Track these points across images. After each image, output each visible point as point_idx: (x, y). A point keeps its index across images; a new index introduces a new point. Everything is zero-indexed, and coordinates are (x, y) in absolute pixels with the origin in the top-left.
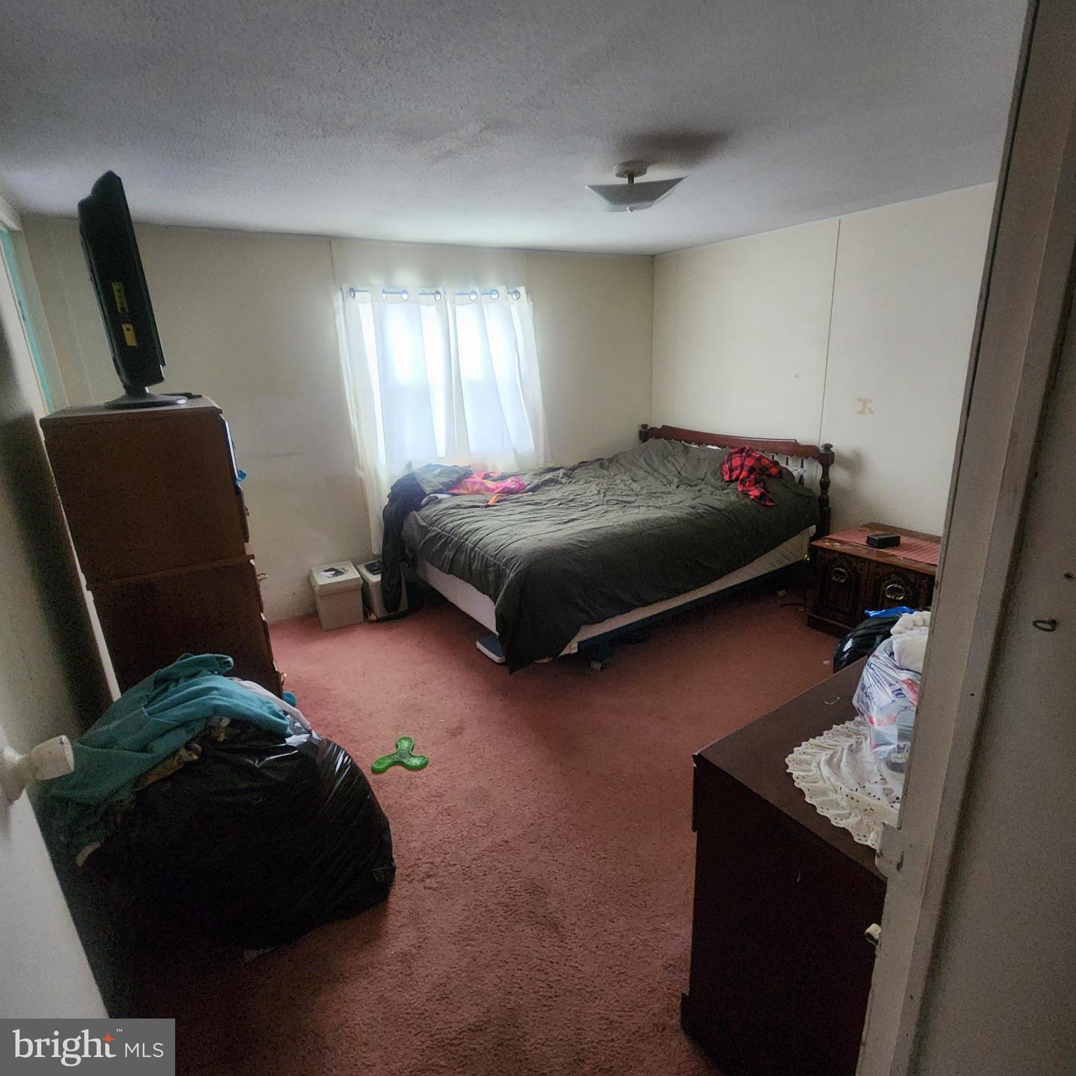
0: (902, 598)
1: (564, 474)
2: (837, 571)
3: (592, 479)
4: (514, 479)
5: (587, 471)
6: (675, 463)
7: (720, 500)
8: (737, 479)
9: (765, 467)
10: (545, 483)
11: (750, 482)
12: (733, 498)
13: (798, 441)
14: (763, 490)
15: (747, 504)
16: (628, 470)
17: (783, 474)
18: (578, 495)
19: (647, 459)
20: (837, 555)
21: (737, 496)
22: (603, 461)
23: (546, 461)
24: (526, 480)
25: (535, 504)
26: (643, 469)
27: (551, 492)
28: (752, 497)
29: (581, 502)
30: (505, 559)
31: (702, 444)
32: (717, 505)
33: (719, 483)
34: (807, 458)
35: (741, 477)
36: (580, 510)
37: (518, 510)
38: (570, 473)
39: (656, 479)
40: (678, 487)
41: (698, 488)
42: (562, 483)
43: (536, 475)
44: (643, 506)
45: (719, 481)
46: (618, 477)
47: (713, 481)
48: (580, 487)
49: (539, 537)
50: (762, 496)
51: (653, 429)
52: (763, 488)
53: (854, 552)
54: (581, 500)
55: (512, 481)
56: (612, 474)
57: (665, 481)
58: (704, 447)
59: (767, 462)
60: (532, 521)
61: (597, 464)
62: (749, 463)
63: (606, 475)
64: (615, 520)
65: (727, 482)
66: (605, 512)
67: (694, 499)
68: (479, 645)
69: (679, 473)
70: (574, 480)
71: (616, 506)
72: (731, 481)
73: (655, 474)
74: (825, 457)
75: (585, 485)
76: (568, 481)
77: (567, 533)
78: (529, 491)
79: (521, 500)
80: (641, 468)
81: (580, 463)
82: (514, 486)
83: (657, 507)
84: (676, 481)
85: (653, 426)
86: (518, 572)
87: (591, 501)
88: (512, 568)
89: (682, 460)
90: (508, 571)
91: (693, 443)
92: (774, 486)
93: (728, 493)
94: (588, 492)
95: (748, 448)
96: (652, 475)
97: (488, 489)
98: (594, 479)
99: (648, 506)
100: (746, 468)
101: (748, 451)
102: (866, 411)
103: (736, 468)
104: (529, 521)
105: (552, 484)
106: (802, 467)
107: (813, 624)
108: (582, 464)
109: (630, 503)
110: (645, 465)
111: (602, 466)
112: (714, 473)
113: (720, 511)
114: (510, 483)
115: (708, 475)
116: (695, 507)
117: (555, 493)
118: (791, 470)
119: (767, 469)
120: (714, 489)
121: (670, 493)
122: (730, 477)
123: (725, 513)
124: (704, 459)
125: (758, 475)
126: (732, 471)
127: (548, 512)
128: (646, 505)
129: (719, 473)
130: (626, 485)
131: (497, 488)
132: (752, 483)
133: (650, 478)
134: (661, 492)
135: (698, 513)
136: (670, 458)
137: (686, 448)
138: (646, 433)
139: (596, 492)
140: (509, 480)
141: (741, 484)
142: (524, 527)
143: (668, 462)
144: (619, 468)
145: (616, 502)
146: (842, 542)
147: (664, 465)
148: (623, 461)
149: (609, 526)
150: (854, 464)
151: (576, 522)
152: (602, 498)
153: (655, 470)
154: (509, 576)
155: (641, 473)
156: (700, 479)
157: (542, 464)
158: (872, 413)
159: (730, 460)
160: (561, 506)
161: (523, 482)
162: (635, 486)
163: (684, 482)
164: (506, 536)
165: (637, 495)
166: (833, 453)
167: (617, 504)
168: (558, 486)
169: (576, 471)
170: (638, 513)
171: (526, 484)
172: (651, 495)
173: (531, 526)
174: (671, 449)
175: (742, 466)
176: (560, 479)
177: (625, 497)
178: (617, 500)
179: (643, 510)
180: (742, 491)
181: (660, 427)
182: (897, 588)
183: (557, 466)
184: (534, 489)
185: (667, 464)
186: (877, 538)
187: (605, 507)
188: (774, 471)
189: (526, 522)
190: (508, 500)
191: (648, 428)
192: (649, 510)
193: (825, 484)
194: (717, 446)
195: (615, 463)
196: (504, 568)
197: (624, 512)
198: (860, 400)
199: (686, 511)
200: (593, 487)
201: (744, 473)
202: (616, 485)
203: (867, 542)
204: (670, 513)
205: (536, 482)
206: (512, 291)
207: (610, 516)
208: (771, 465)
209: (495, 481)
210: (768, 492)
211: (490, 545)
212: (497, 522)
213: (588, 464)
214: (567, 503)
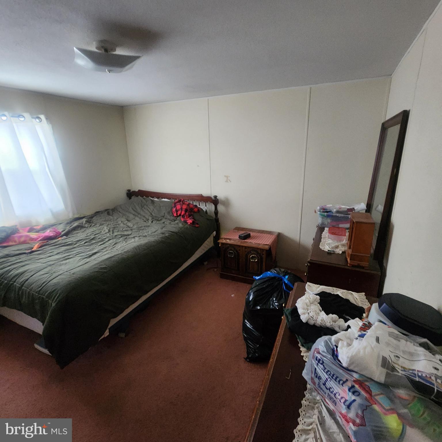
0: (257, 260)
1: (86, 221)
2: (230, 252)
3: (104, 223)
4: (52, 230)
5: (101, 218)
6: (148, 209)
7: (175, 227)
8: (180, 215)
9: (191, 208)
10: (75, 229)
11: (186, 216)
12: (181, 225)
13: (203, 195)
14: (193, 220)
15: (187, 227)
16: (124, 215)
17: (200, 210)
18: (96, 234)
19: (134, 208)
20: (229, 245)
21: (182, 224)
22: (109, 210)
23: (74, 214)
24: (60, 229)
25: (68, 245)
26: (132, 213)
27: (79, 235)
28: (189, 224)
29: (99, 239)
30: (47, 294)
31: (159, 198)
32: (174, 230)
33: (172, 218)
34: (207, 202)
35: (182, 214)
36: (99, 245)
37: (56, 251)
38: (90, 219)
39: (140, 218)
40: (152, 222)
41: (162, 221)
42: (85, 227)
43: (68, 223)
44: (136, 236)
45: (171, 216)
46: (119, 219)
47: (169, 217)
48: (97, 228)
49: (72, 272)
50: (193, 222)
51: (134, 192)
52: (193, 218)
53: (235, 243)
54: (99, 237)
55: (50, 231)
56: (115, 218)
57: (145, 219)
58: (160, 199)
59: (192, 206)
60: (66, 259)
61: (106, 212)
62: (185, 207)
63: (111, 220)
64: (122, 249)
65: (176, 217)
66: (115, 244)
67: (162, 229)
68: (36, 346)
69: (151, 214)
70: (93, 225)
71: (121, 238)
72: (178, 216)
73: (139, 216)
74: (215, 201)
75: (101, 227)
76: (89, 225)
77: (92, 264)
78: (63, 235)
79: (58, 243)
80: (131, 213)
81: (95, 213)
82: (52, 234)
83: (144, 236)
84: (150, 218)
85: (133, 190)
86: (59, 301)
87: (105, 237)
88: (54, 299)
89: (152, 207)
90: (50, 301)
91: (155, 198)
92: (197, 216)
93: (178, 223)
94: (103, 231)
95: (182, 200)
96: (137, 216)
97: (32, 239)
98: (105, 222)
99: (139, 236)
100: (184, 210)
101: (183, 201)
102: (229, 181)
103: (179, 210)
104: (64, 260)
105: (79, 229)
106: (206, 206)
107: (223, 276)
108: (97, 213)
109: (128, 235)
110: (132, 211)
111: (108, 214)
112: (169, 213)
113: (176, 233)
114: (49, 233)
115: (166, 214)
116: (164, 233)
117: (81, 235)
118: (202, 208)
119: (193, 209)
120: (170, 221)
121: (149, 226)
122: (177, 214)
123: (178, 234)
124: (162, 206)
125: (189, 212)
126: (177, 212)
127: (77, 250)
128: (138, 236)
129: (171, 212)
130: (124, 224)
131: (39, 237)
132: (188, 217)
133: (137, 218)
134: (145, 226)
135: (166, 236)
136: (145, 206)
137: (153, 202)
138: (130, 194)
139: (107, 231)
140: (48, 231)
141: (183, 217)
142: (61, 265)
143: (145, 208)
144: (119, 214)
145: (120, 236)
146: (230, 239)
147: (143, 210)
148: (120, 210)
149: (119, 254)
150: (227, 203)
151: (98, 255)
152: (112, 235)
153: (139, 214)
154: (51, 304)
155: (131, 216)
156: (162, 216)
157: (71, 216)
158: (230, 181)
159: (175, 206)
160: (86, 244)
161: (58, 231)
162: (129, 224)
163: (155, 219)
164: (48, 274)
165: (132, 230)
166: (218, 200)
167: (121, 237)
168: (83, 230)
169: (94, 218)
170: (135, 242)
171: (60, 231)
172: (139, 229)
173: (66, 263)
174: (145, 202)
175: (182, 209)
176: (84, 225)
177: (125, 232)
178: (121, 235)
179: (137, 239)
180: (184, 221)
181: (137, 191)
182: (254, 256)
183: (81, 216)
184: (67, 234)
185: (144, 209)
186: (243, 236)
187: (114, 240)
188: (196, 210)
189: (62, 261)
190: (48, 245)
191: (131, 191)
192: (140, 239)
193: (216, 212)
194: (167, 198)
195: (116, 211)
196: (47, 299)
197: (126, 242)
198: (225, 176)
199: (160, 237)
200: (106, 228)
201: (183, 213)
202: (118, 224)
203: (239, 238)
204: (152, 239)
205: (68, 228)
206: (35, 117)
207: (118, 246)
208: (194, 207)
209: (38, 231)
210: (195, 220)
211: (34, 284)
212: (40, 264)
213: (101, 213)
214: (90, 241)
